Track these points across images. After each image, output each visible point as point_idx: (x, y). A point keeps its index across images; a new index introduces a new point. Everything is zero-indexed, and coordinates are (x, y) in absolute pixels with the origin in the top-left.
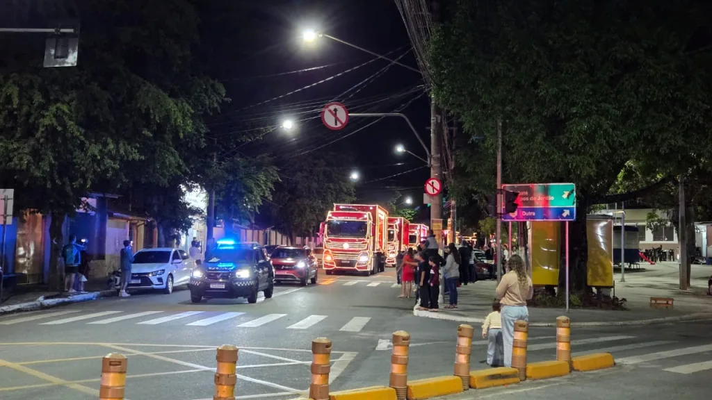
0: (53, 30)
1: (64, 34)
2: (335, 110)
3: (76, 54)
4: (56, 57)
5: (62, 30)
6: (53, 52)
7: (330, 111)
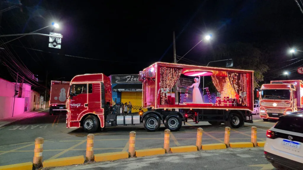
0: (227, 60)
1: (230, 60)
2: (302, 69)
3: (233, 64)
4: (228, 65)
5: (230, 59)
6: (228, 64)
7: (300, 69)
